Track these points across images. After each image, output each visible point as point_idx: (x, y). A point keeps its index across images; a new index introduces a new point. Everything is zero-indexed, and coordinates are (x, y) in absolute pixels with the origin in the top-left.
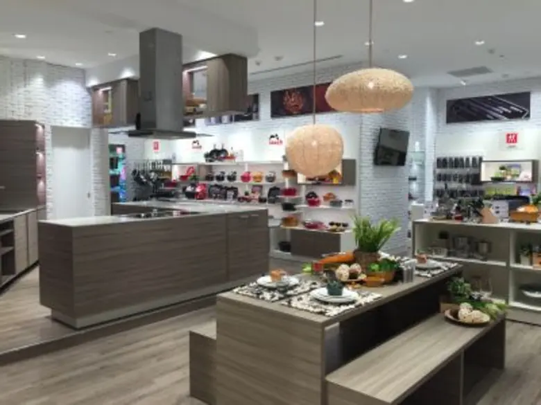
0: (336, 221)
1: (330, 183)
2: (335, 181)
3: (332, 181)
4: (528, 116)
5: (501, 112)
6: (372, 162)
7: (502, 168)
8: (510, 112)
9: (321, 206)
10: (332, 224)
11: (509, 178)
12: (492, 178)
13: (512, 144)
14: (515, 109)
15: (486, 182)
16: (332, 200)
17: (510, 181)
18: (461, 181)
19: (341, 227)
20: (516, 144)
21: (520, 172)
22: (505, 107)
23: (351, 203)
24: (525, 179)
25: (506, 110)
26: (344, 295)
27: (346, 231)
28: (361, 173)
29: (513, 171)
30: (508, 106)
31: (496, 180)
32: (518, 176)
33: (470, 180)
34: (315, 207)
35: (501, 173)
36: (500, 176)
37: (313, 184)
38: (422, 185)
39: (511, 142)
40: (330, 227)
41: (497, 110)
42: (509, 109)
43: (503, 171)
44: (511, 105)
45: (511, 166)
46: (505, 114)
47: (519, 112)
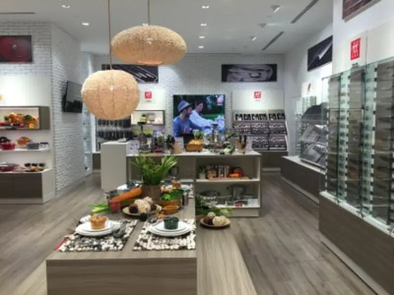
0: (31, 162)
1: (26, 128)
2: (31, 126)
3: (28, 127)
4: (157, 81)
5: (140, 77)
6: (60, 109)
7: (144, 116)
8: (146, 77)
9: (17, 150)
10: (28, 165)
11: (148, 122)
12: (139, 123)
13: (148, 99)
14: (149, 75)
15: (134, 125)
16: (27, 143)
17: (150, 124)
18: (116, 125)
19: (39, 167)
20: (151, 99)
21: (155, 118)
22: (142, 73)
23: (47, 145)
24: (158, 123)
25: (143, 75)
26: (179, 228)
27: (45, 170)
28: (53, 119)
29: (151, 117)
30: (144, 73)
31: (141, 124)
32: (154, 121)
33: (123, 124)
34: (10, 151)
35: (143, 119)
36: (142, 121)
37: (7, 129)
38: (89, 128)
39: (147, 98)
40: (27, 169)
41: (138, 75)
42: (145, 75)
43: (144, 118)
44: (146, 73)
45: (149, 114)
46: (143, 78)
47: (151, 78)
